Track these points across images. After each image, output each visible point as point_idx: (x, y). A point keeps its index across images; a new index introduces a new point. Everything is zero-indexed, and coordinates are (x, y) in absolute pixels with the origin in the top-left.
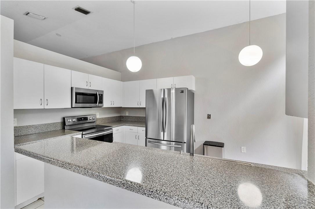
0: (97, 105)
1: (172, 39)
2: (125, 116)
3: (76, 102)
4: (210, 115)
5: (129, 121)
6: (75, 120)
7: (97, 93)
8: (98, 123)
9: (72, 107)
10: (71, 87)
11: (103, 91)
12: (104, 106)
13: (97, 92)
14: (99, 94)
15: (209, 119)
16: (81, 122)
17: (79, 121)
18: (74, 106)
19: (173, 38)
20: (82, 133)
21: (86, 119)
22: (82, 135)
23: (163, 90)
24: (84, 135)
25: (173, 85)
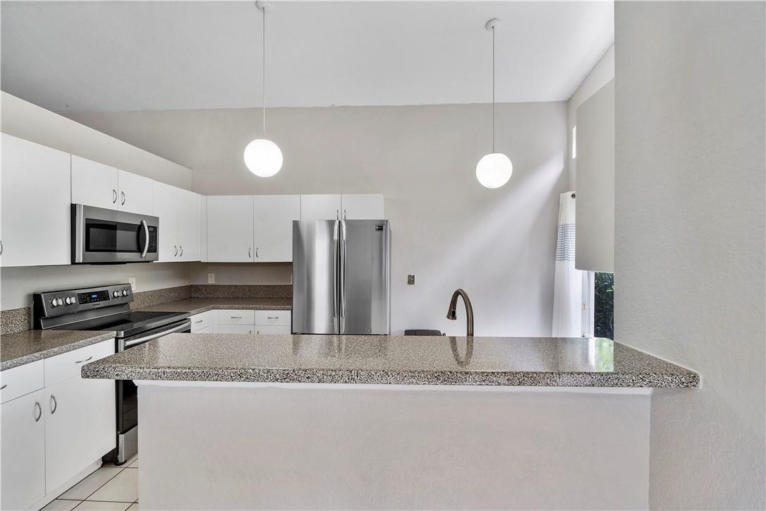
0: (144, 255)
1: (333, 107)
2: (207, 286)
3: (88, 248)
4: (413, 277)
5: (218, 298)
6: (73, 300)
7: (142, 222)
8: (134, 306)
9: (73, 262)
10: (72, 204)
11: (158, 218)
12: (161, 260)
13: (144, 222)
14: (149, 227)
15: (412, 286)
16: (90, 305)
17: (84, 303)
18: (79, 258)
19: (336, 105)
20: (115, 335)
21: (103, 296)
22: (117, 339)
23: (337, 223)
24: (122, 338)
25: (340, 211)
